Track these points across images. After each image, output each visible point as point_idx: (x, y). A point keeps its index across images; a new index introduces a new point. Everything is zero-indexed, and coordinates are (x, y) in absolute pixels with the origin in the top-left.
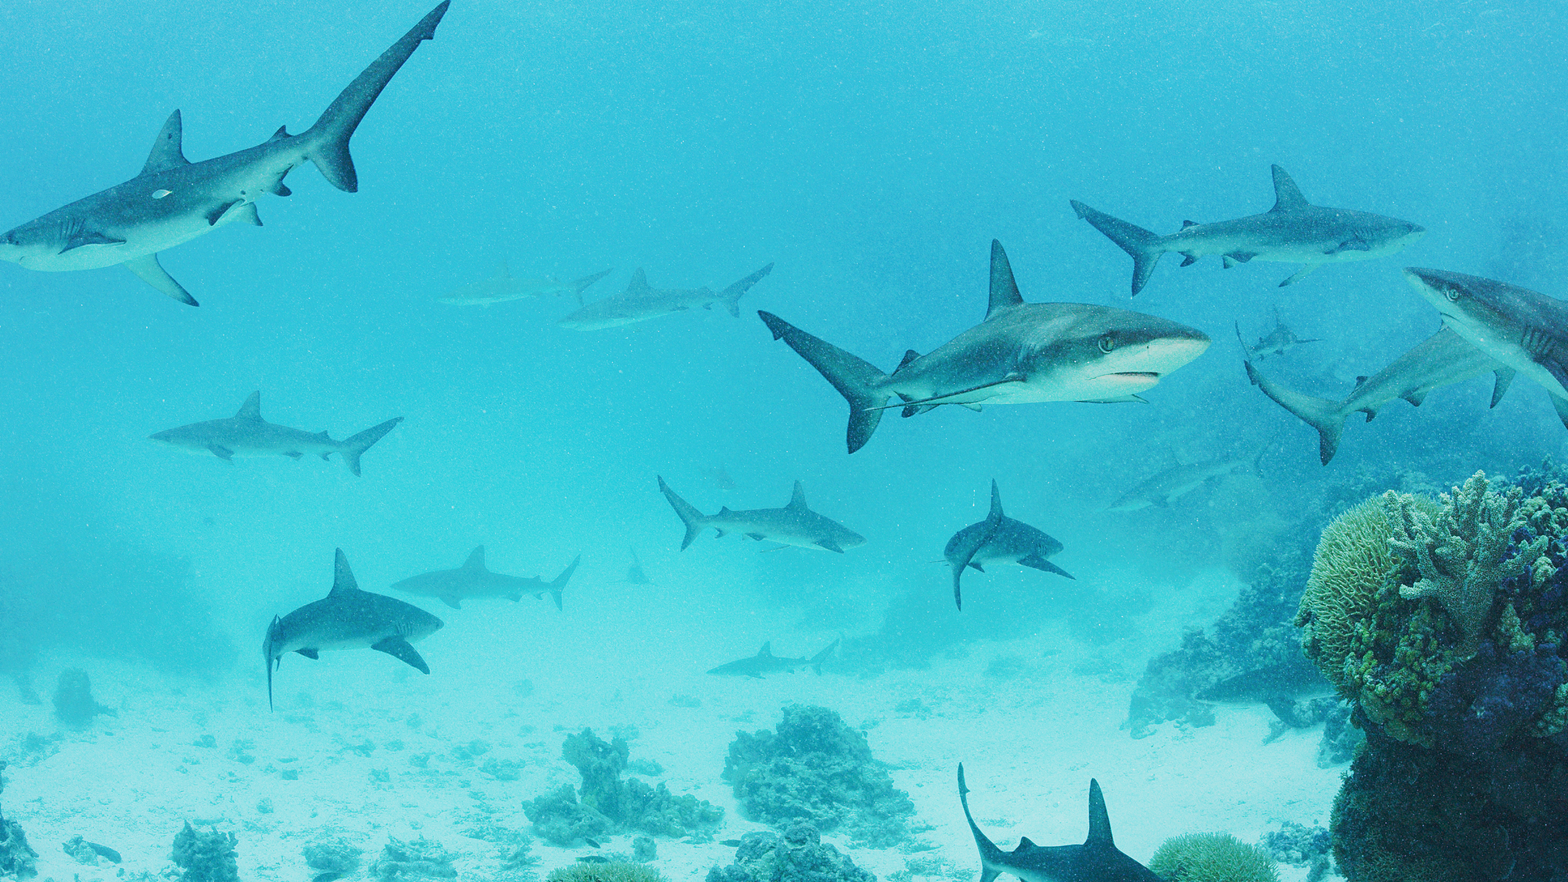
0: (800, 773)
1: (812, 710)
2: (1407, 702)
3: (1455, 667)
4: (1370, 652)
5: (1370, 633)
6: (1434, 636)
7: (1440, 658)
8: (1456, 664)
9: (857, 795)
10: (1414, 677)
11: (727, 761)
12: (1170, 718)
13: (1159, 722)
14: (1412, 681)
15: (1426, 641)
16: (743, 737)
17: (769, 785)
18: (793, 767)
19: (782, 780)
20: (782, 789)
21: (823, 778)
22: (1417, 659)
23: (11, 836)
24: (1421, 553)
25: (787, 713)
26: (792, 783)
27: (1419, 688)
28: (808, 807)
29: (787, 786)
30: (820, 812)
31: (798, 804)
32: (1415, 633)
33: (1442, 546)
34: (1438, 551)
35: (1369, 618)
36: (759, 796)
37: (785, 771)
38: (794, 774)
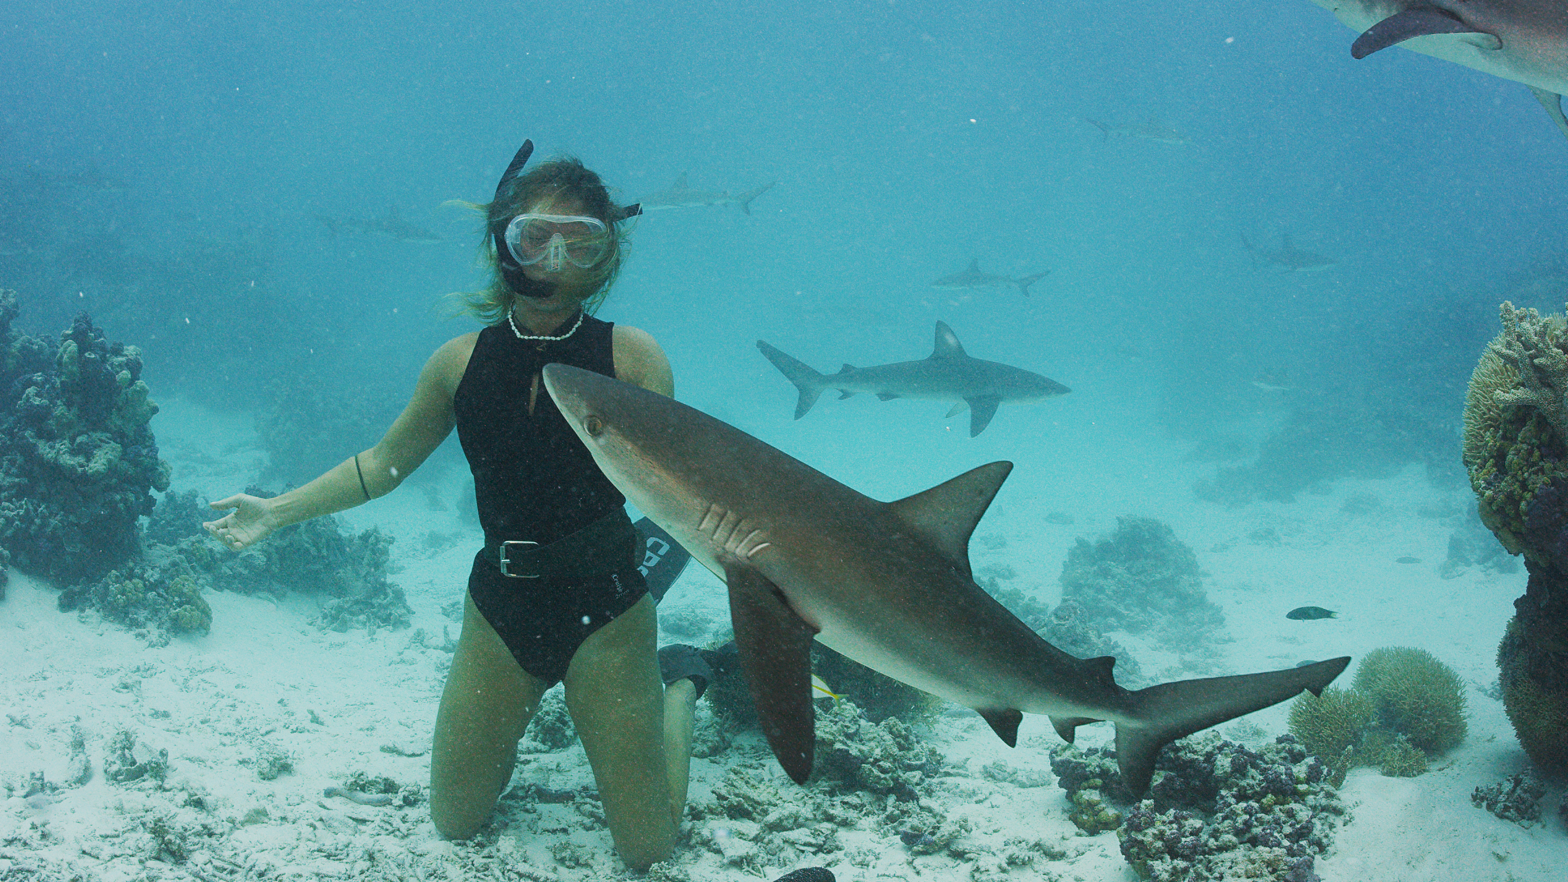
0: (1119, 576)
1: (1143, 520)
2: (1510, 510)
3: (1554, 482)
4: (1491, 460)
5: (1495, 442)
6: (1538, 448)
7: (1542, 470)
8: (1554, 478)
9: (1171, 602)
10: (1516, 486)
11: (1065, 565)
12: (1481, 562)
13: (1468, 564)
14: (1515, 490)
15: (1530, 453)
16: (1082, 544)
17: (1089, 587)
18: (1115, 571)
19: (1101, 581)
20: (1100, 590)
21: (1143, 584)
22: (1521, 469)
23: (391, 595)
24: (1521, 362)
25: (1120, 521)
26: (1109, 585)
27: (1522, 498)
28: (1121, 609)
29: (1105, 587)
30: (1132, 614)
31: (1112, 604)
32: (1522, 443)
33: (1542, 356)
34: (1536, 361)
35: (1497, 429)
36: (1081, 595)
37: (1105, 573)
38: (1113, 577)
